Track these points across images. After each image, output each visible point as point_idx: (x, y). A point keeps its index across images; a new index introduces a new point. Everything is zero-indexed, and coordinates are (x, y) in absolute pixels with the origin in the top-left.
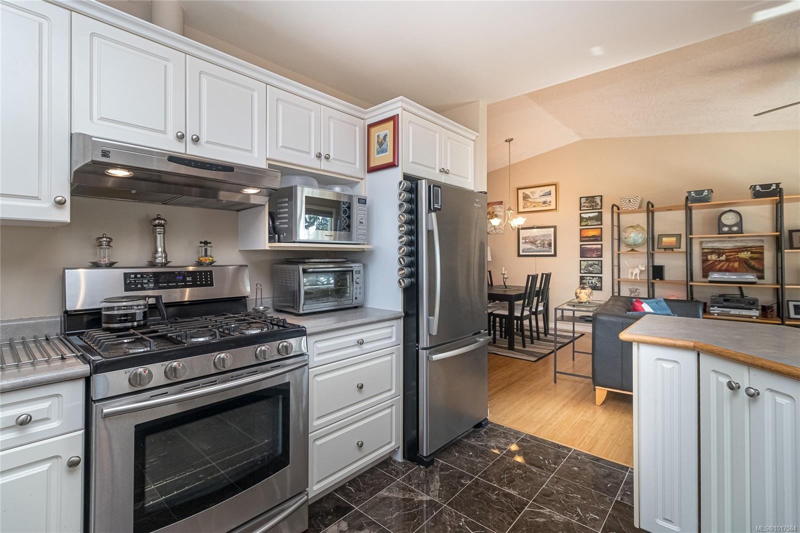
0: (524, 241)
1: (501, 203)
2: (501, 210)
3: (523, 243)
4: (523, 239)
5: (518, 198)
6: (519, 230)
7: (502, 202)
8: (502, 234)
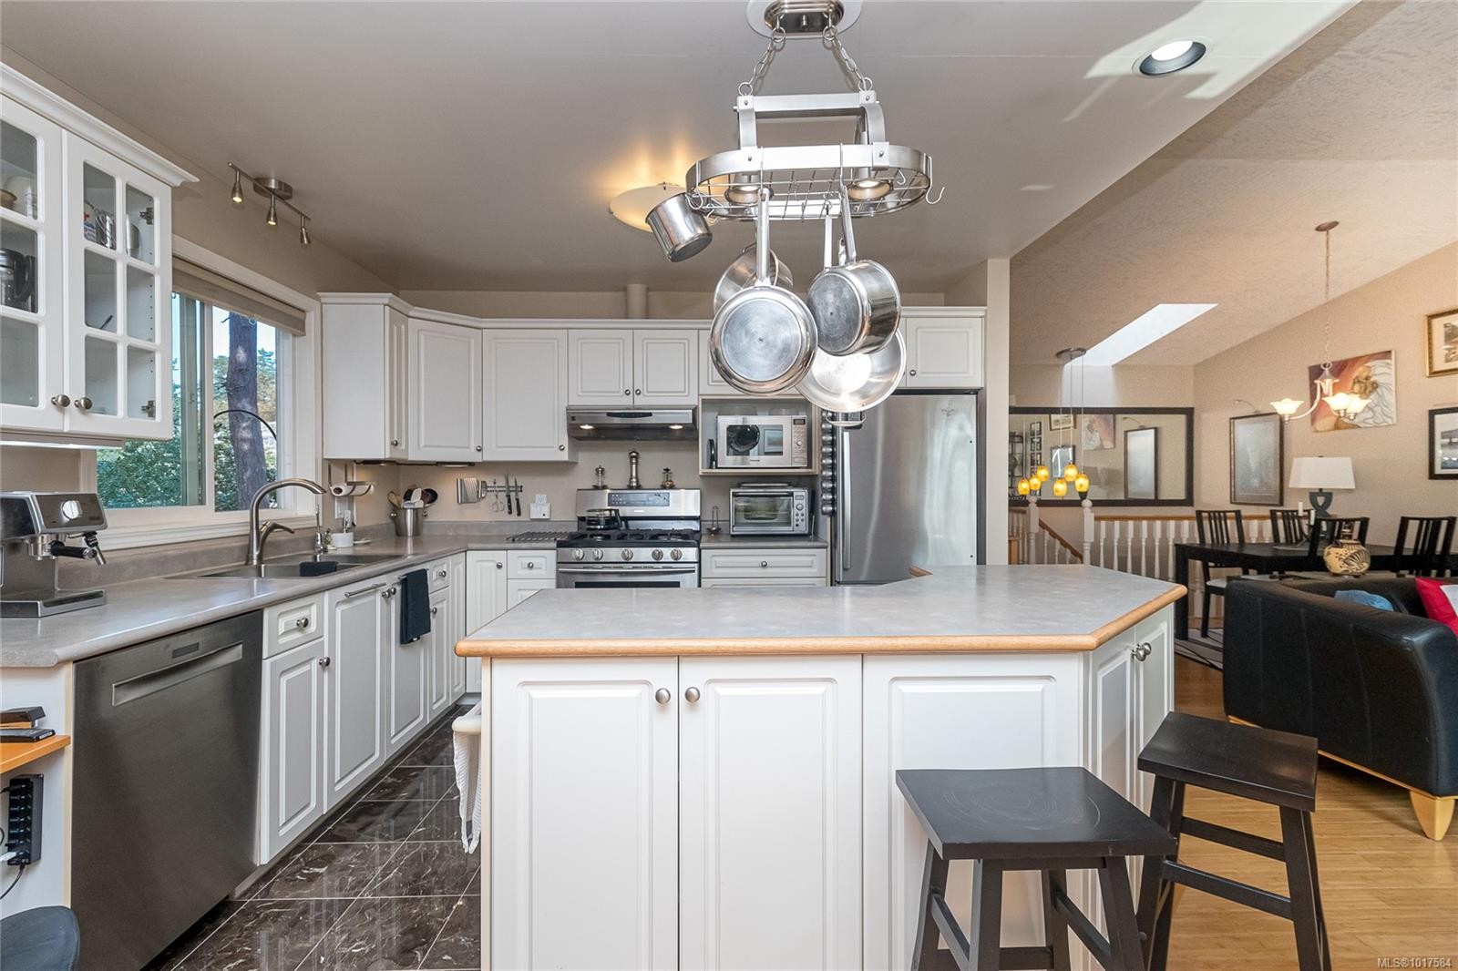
0: (1448, 440)
1: (1387, 354)
2: (1388, 371)
3: (1443, 446)
4: (1443, 437)
5: (1430, 339)
6: (1432, 413)
7: (1390, 352)
8: (1390, 425)
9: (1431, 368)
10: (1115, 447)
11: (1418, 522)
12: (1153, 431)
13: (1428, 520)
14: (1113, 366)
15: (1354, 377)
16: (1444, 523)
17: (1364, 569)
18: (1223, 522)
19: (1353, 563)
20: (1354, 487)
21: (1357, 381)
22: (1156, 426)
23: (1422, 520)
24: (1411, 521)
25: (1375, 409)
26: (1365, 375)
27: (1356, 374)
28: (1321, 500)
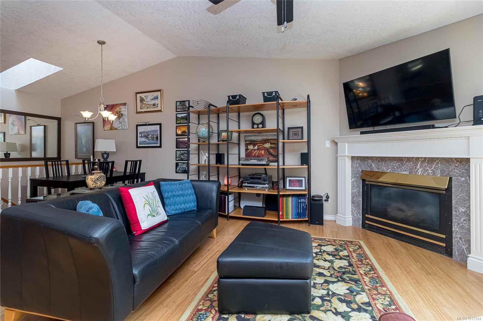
1: (125, 104)
2: (126, 110)
4: (140, 134)
5: (136, 101)
6: (137, 126)
7: (126, 103)
8: (126, 129)
9: (137, 110)
10: (25, 133)
11: (131, 162)
12: (43, 127)
13: (134, 161)
14: (16, 90)
15: (116, 111)
16: (138, 162)
17: (103, 184)
18: (60, 166)
19: (98, 182)
20: (116, 151)
21: (117, 113)
22: (45, 125)
23: (132, 161)
24: (128, 162)
25: (122, 123)
26: (119, 110)
27: (116, 110)
28: (105, 156)
